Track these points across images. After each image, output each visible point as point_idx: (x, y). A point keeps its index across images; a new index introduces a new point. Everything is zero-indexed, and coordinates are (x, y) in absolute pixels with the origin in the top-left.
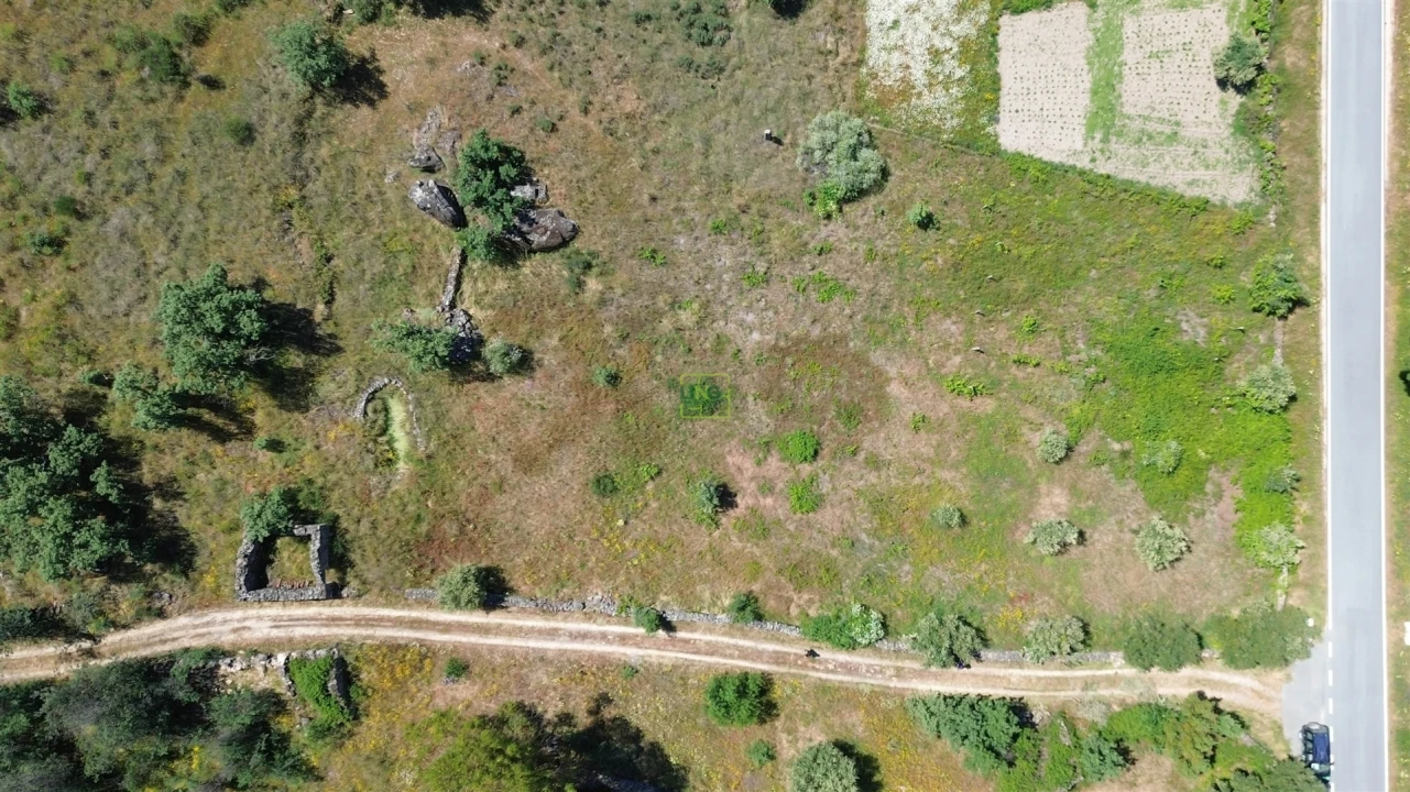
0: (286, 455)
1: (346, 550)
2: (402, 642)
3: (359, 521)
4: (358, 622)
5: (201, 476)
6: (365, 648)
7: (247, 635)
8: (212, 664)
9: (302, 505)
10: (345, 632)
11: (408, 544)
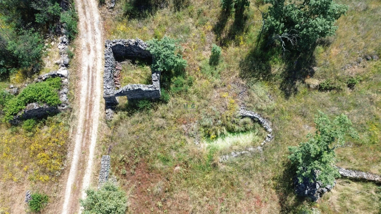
0: (208, 67)
1: (142, 110)
2: (68, 156)
3: (163, 117)
4: (87, 122)
5: (191, 20)
6: (67, 128)
7: (85, 52)
8: (63, 31)
9: (174, 79)
10: (81, 114)
11: (146, 153)
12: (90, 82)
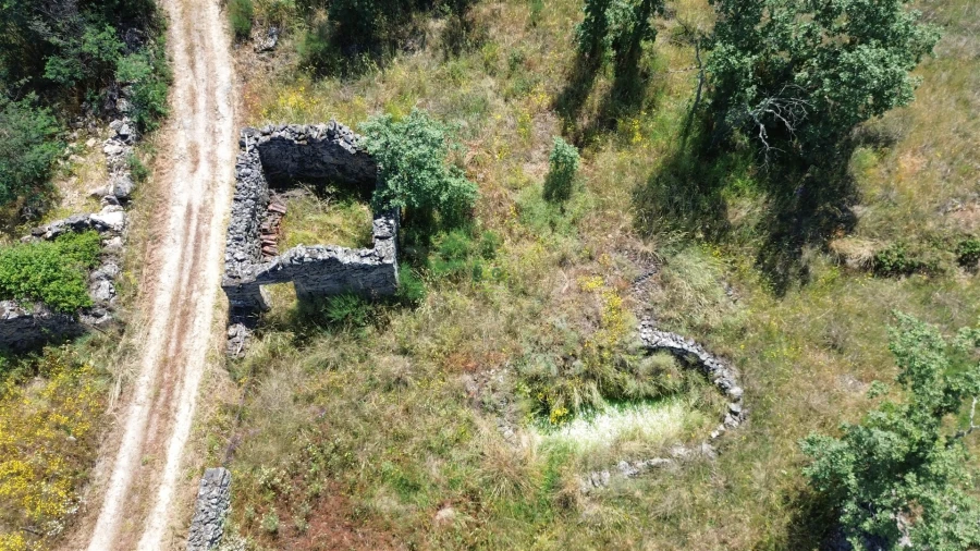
0: (541, 207)
1: (337, 326)
2: (98, 471)
3: (404, 352)
4: (170, 366)
6: (101, 383)
7: (183, 168)
8: (123, 105)
9: (440, 239)
10: (152, 344)
12: (190, 248)
